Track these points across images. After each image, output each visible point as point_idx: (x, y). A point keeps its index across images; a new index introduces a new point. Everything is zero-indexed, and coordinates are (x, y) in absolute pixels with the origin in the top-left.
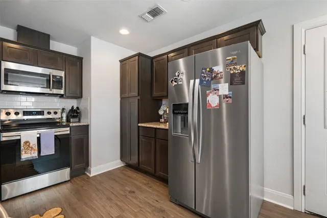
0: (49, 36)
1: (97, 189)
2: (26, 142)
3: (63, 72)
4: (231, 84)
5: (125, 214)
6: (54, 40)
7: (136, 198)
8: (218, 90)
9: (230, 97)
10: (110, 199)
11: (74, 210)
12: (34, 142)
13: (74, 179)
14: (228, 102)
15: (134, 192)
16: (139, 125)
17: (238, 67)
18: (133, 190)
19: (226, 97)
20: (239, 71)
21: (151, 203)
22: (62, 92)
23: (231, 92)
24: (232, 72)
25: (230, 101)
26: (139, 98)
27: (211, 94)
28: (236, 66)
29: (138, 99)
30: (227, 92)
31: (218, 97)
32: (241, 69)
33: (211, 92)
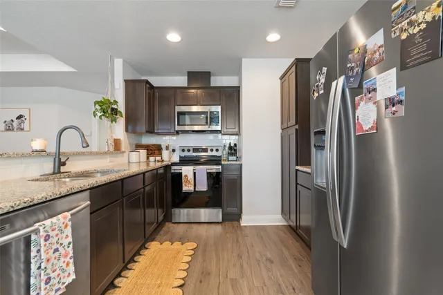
0: (210, 72)
1: (237, 240)
2: (186, 176)
3: (220, 107)
4: (403, 67)
5: (241, 281)
6: (214, 75)
7: (268, 270)
8: (375, 90)
9: (401, 102)
10: (240, 257)
11: (205, 251)
12: (191, 177)
13: (227, 223)
14: (397, 115)
15: (272, 262)
16: (297, 168)
17: (421, 14)
18: (272, 259)
19: (391, 102)
20: (423, 26)
21: (283, 286)
22: (219, 128)
23: (403, 89)
24: (404, 36)
25: (401, 110)
26: (297, 127)
27: (362, 104)
28: (414, 17)
29: (296, 130)
30: (392, 92)
31: (374, 108)
32: (429, 17)
33: (361, 99)
